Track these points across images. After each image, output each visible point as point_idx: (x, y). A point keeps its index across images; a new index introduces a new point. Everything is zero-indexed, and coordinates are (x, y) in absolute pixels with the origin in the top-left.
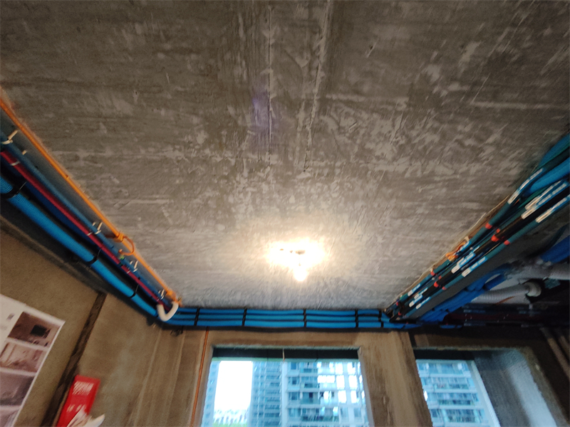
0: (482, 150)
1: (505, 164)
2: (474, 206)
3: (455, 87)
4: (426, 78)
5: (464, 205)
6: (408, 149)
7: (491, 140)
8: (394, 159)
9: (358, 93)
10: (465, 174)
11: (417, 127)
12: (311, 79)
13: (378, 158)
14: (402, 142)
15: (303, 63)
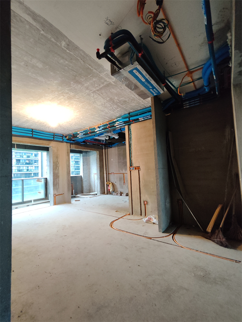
0: (115, 110)
1: (117, 114)
2: (107, 118)
3: (118, 101)
4: (114, 98)
5: (106, 117)
6: (103, 105)
7: (118, 110)
8: (99, 106)
9: (102, 94)
10: (110, 113)
11: (108, 103)
12: (96, 88)
13: (96, 104)
14: (103, 104)
15: (96, 85)
